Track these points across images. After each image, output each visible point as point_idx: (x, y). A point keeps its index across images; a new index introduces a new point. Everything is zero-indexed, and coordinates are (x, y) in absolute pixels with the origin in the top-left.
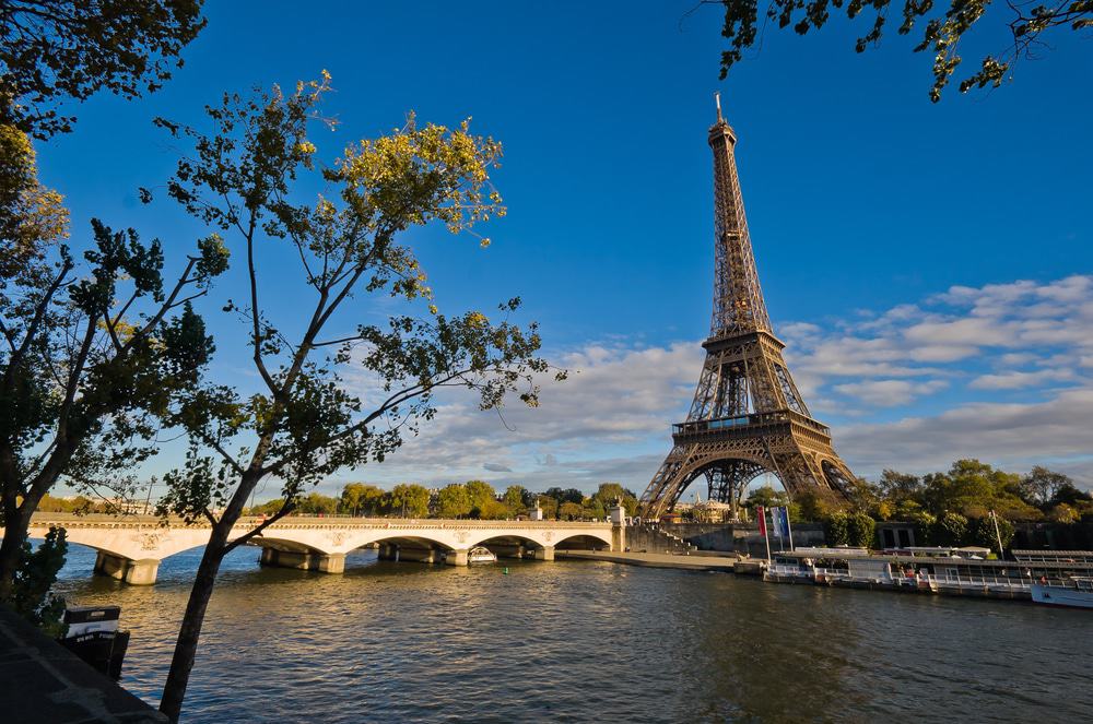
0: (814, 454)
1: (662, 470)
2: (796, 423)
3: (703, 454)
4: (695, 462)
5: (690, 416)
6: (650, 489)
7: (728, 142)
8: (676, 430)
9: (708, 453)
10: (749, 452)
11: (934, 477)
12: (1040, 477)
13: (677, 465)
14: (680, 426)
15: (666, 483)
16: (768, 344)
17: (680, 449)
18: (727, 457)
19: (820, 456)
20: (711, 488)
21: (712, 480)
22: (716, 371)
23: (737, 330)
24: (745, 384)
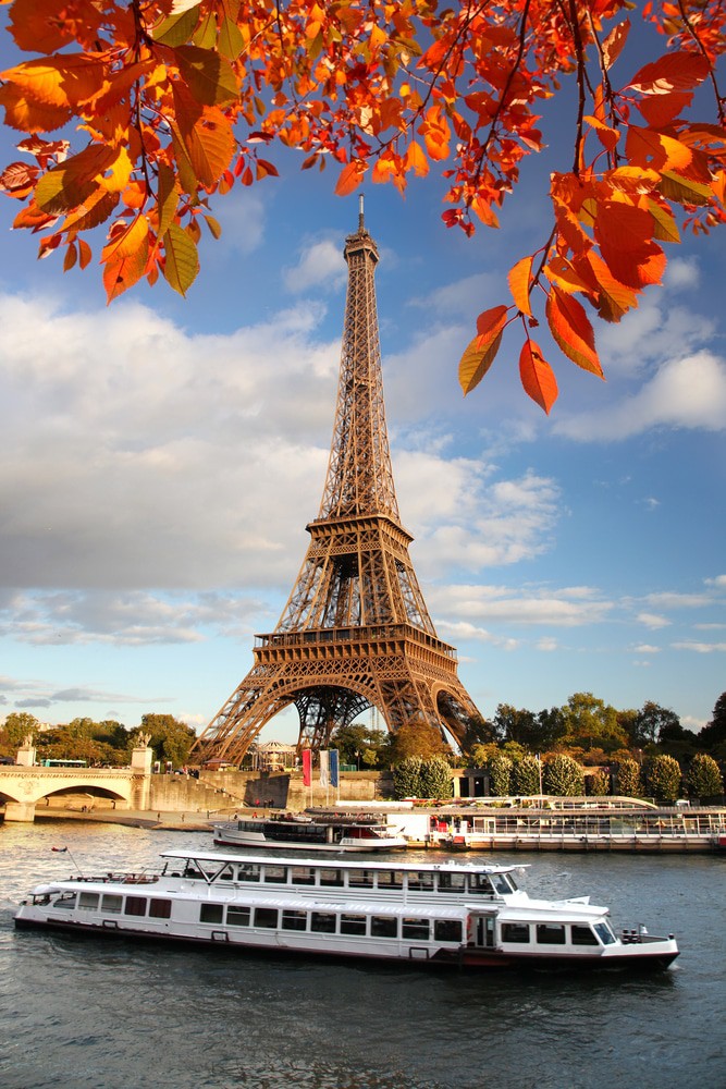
0: (432, 682)
1: (235, 698)
2: (411, 641)
3: (291, 678)
4: (280, 688)
5: (281, 625)
6: (216, 724)
7: (367, 259)
8: (259, 643)
9: (298, 677)
10: (351, 677)
11: (549, 713)
12: (650, 714)
13: (256, 691)
14: (265, 637)
15: (238, 717)
16: (392, 534)
17: (262, 670)
18: (322, 683)
19: (439, 685)
20: (303, 725)
21: (306, 714)
22: (321, 566)
23: (354, 512)
24: (357, 586)
